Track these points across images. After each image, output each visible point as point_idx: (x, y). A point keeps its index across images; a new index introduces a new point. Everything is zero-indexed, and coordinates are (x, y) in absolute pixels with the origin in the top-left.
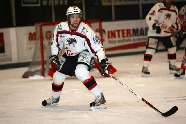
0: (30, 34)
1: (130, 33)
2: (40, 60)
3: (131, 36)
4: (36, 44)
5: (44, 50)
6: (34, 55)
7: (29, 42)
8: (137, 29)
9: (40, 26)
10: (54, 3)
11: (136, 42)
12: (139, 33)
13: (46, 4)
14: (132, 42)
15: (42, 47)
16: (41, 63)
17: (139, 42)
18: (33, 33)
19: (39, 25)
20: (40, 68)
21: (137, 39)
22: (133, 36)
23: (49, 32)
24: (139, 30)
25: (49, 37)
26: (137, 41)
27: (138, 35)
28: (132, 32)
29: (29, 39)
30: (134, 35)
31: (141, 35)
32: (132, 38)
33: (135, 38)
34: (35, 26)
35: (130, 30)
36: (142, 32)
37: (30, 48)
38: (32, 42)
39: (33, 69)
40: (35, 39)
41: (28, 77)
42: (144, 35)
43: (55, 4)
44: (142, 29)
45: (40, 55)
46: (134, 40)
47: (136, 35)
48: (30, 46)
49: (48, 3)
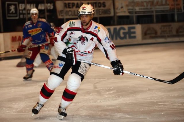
29: (12, 41)
37: (13, 47)
40: (16, 41)
49: (24, 16)
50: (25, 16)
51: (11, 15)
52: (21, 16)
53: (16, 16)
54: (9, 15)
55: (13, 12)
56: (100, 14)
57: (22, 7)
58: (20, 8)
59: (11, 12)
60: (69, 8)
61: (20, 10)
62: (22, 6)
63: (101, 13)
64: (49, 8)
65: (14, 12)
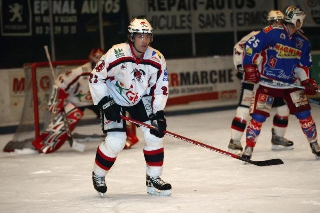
0: (16, 81)
1: (176, 79)
2: (33, 122)
3: (178, 85)
4: (27, 96)
5: (40, 107)
6: (23, 115)
7: (13, 93)
8: (188, 74)
9: (32, 68)
10: (54, 31)
11: (187, 94)
12: (192, 80)
13: (41, 33)
14: (180, 95)
15: (37, 102)
16: (35, 128)
17: (192, 94)
18: (20, 79)
19: (32, 66)
20: (32, 135)
21: (188, 89)
22: (182, 85)
23: (46, 78)
24: (192, 75)
25: (45, 85)
26: (188, 92)
27: (190, 84)
28: (179, 79)
29: (14, 90)
30: (184, 83)
31: (194, 83)
32: (180, 88)
33: (185, 87)
34: (25, 68)
35: (176, 75)
36: (196, 79)
37: (16, 104)
38: (19, 94)
39: (22, 138)
40: (23, 89)
41: (13, 151)
42: (198, 83)
43: (56, 33)
44: (196, 74)
45: (33, 115)
46: (184, 91)
47: (186, 84)
48: (16, 100)
49: (44, 30)
50: (47, 28)
51: (14, 27)
52: (39, 31)
53: (27, 31)
54: (7, 27)
55: (17, 19)
56: (240, 25)
57: (40, 10)
58: (37, 12)
59: (12, 20)
60: (161, 9)
61: (34, 16)
62: (40, 5)
63: (241, 22)
64: (108, 11)
65: (20, 20)
